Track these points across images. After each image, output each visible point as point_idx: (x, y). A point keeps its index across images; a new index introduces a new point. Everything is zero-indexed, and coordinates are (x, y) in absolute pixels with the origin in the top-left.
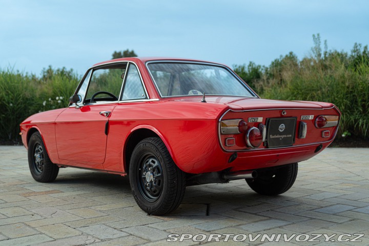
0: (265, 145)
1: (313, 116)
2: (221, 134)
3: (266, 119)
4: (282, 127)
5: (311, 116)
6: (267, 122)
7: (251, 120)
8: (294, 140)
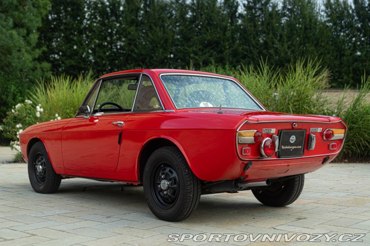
0: (277, 155)
1: (321, 129)
2: (239, 143)
3: (279, 130)
4: (293, 139)
5: (319, 129)
6: (279, 133)
7: (265, 131)
8: (303, 151)
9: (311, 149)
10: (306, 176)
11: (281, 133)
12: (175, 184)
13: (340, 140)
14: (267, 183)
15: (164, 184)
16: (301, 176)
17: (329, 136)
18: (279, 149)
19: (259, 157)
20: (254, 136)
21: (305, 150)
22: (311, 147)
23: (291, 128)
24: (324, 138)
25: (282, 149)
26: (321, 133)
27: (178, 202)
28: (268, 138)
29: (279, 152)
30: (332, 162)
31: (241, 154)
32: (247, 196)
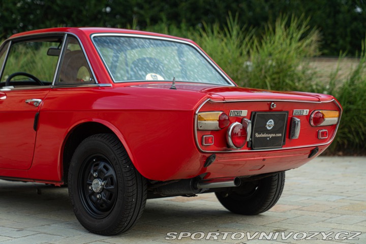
0: (249, 146)
1: (308, 110)
2: (198, 130)
3: (252, 113)
4: (270, 124)
5: (305, 110)
6: (252, 116)
7: (233, 113)
8: (284, 141)
9: (294, 138)
10: (287, 173)
11: (254, 116)
12: (112, 184)
13: (332, 125)
14: (235, 183)
15: (97, 185)
16: (280, 174)
17: (318, 120)
18: (251, 137)
19: (225, 148)
20: (219, 121)
21: (287, 139)
22: (294, 135)
23: (268, 109)
24: (312, 123)
25: (256, 138)
26: (308, 117)
27: (115, 209)
28: (237, 123)
29: (251, 141)
30: (322, 155)
31: (201, 143)
32: (208, 201)
